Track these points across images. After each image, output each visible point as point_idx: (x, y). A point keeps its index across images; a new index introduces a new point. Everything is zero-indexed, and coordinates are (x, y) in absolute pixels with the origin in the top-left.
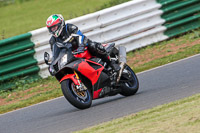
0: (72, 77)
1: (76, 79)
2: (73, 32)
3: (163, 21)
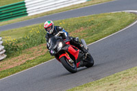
0: (66, 55)
2: (60, 30)
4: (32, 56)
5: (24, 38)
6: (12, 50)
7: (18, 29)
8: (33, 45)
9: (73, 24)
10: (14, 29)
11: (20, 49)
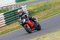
0: (27, 25)
1: (28, 25)
2: (25, 13)
3: (5, 20)
4: (41, 16)
5: (37, 8)
6: (32, 13)
7: (34, 4)
8: (41, 11)
9: (58, 2)
10: (32, 4)
11: (35, 13)
